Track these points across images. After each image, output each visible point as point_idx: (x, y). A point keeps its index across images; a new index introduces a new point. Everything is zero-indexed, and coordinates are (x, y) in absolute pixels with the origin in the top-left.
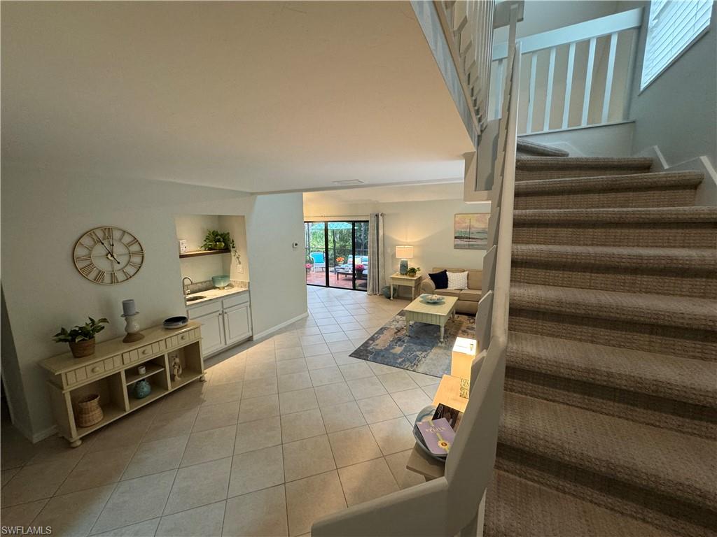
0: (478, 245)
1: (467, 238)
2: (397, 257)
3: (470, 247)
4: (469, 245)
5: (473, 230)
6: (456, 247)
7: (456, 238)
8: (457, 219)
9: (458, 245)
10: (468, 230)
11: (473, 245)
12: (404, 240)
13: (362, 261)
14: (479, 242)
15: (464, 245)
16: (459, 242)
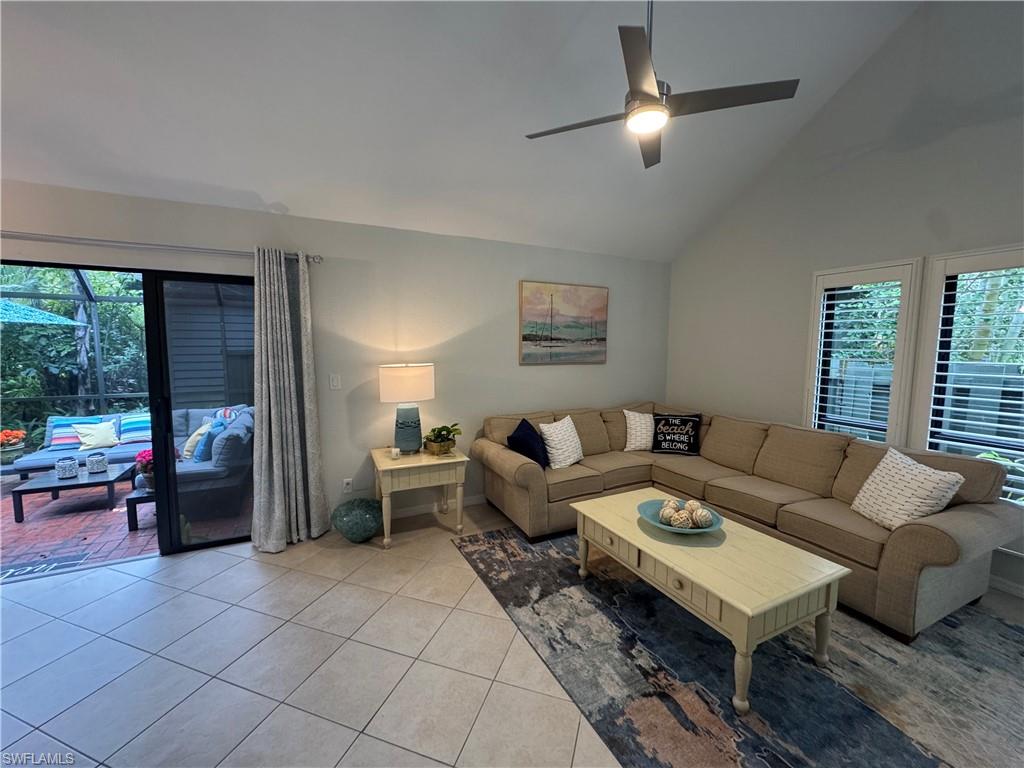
0: (566, 354)
1: (546, 339)
2: (382, 401)
3: (554, 360)
4: (551, 355)
5: (558, 320)
6: (526, 360)
7: (525, 338)
8: (526, 293)
9: (529, 355)
10: (548, 321)
11: (557, 355)
12: (392, 348)
13: (120, 433)
14: (569, 348)
15: (543, 356)
16: (531, 348)
